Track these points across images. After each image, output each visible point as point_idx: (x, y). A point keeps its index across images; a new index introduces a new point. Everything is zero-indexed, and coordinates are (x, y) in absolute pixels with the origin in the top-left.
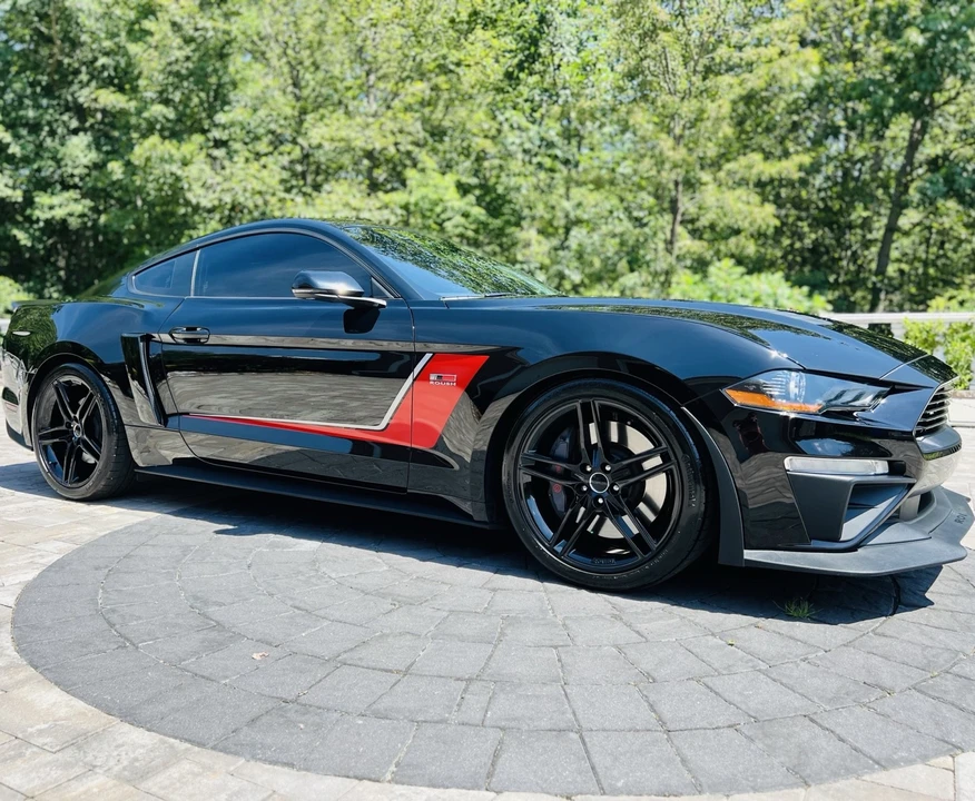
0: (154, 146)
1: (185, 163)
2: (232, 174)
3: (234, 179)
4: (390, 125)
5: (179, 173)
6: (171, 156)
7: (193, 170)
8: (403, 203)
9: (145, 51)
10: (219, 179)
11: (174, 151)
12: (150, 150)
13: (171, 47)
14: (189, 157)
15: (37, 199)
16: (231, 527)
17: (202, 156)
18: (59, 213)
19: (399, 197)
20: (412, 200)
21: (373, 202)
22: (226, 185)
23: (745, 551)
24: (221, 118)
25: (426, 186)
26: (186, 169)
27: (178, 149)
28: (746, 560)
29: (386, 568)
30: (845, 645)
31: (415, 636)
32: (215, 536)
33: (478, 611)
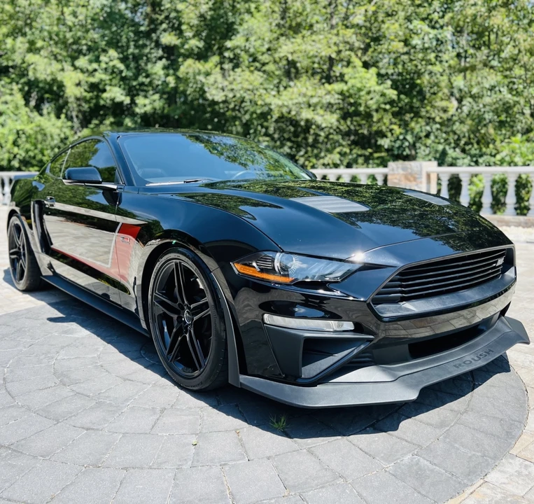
0: (190, 66)
1: (208, 74)
2: (234, 80)
3: (235, 83)
4: (335, 39)
5: (204, 80)
6: (200, 71)
7: (211, 79)
8: (340, 91)
9: (187, 7)
10: (226, 83)
11: (201, 67)
12: (187, 68)
13: (200, 3)
14: (209, 70)
15: (137, 101)
16: (61, 315)
17: (218, 69)
18: (148, 109)
19: (338, 86)
20: (345, 88)
21: (321, 92)
22: (230, 87)
23: (241, 377)
24: (229, 44)
25: (355, 78)
26: (208, 77)
27: (203, 66)
28: (241, 383)
29: (96, 355)
30: (269, 458)
31: (29, 409)
32: (48, 322)
33: (91, 395)
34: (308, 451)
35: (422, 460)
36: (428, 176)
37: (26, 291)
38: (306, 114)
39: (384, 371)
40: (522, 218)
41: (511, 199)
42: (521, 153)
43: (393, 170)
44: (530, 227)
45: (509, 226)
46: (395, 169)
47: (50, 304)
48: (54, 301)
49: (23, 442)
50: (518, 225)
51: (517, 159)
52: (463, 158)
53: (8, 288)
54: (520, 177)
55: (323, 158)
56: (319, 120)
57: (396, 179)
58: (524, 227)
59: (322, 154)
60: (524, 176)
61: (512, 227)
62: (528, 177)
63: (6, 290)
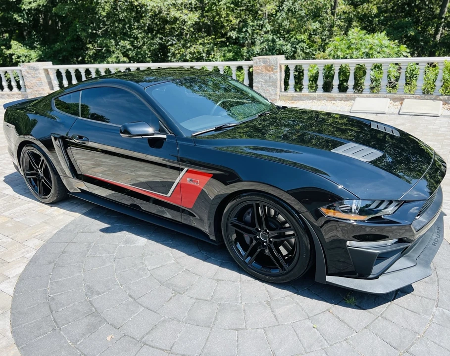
16: (107, 225)
23: (327, 277)
28: (327, 282)
29: (173, 261)
30: (366, 328)
31: (178, 320)
32: (103, 233)
33: (208, 299)
34: (382, 317)
35: (444, 310)
36: (281, 66)
37: (52, 204)
38: (174, 13)
39: (408, 259)
40: (343, 95)
41: (336, 82)
42: (342, 49)
43: (257, 63)
44: (348, 100)
45: (336, 101)
46: (258, 62)
47: (85, 214)
48: (84, 211)
49: (206, 350)
50: (341, 99)
51: (339, 53)
52: (286, 45)
53: (31, 202)
54: (341, 66)
55: (189, 47)
56: (184, 17)
57: (259, 70)
58: (344, 101)
59: (189, 45)
60: (344, 66)
61: (338, 101)
62: (346, 66)
63: (31, 204)
